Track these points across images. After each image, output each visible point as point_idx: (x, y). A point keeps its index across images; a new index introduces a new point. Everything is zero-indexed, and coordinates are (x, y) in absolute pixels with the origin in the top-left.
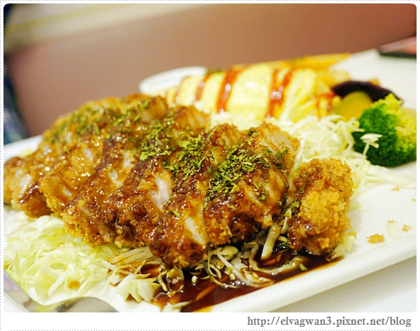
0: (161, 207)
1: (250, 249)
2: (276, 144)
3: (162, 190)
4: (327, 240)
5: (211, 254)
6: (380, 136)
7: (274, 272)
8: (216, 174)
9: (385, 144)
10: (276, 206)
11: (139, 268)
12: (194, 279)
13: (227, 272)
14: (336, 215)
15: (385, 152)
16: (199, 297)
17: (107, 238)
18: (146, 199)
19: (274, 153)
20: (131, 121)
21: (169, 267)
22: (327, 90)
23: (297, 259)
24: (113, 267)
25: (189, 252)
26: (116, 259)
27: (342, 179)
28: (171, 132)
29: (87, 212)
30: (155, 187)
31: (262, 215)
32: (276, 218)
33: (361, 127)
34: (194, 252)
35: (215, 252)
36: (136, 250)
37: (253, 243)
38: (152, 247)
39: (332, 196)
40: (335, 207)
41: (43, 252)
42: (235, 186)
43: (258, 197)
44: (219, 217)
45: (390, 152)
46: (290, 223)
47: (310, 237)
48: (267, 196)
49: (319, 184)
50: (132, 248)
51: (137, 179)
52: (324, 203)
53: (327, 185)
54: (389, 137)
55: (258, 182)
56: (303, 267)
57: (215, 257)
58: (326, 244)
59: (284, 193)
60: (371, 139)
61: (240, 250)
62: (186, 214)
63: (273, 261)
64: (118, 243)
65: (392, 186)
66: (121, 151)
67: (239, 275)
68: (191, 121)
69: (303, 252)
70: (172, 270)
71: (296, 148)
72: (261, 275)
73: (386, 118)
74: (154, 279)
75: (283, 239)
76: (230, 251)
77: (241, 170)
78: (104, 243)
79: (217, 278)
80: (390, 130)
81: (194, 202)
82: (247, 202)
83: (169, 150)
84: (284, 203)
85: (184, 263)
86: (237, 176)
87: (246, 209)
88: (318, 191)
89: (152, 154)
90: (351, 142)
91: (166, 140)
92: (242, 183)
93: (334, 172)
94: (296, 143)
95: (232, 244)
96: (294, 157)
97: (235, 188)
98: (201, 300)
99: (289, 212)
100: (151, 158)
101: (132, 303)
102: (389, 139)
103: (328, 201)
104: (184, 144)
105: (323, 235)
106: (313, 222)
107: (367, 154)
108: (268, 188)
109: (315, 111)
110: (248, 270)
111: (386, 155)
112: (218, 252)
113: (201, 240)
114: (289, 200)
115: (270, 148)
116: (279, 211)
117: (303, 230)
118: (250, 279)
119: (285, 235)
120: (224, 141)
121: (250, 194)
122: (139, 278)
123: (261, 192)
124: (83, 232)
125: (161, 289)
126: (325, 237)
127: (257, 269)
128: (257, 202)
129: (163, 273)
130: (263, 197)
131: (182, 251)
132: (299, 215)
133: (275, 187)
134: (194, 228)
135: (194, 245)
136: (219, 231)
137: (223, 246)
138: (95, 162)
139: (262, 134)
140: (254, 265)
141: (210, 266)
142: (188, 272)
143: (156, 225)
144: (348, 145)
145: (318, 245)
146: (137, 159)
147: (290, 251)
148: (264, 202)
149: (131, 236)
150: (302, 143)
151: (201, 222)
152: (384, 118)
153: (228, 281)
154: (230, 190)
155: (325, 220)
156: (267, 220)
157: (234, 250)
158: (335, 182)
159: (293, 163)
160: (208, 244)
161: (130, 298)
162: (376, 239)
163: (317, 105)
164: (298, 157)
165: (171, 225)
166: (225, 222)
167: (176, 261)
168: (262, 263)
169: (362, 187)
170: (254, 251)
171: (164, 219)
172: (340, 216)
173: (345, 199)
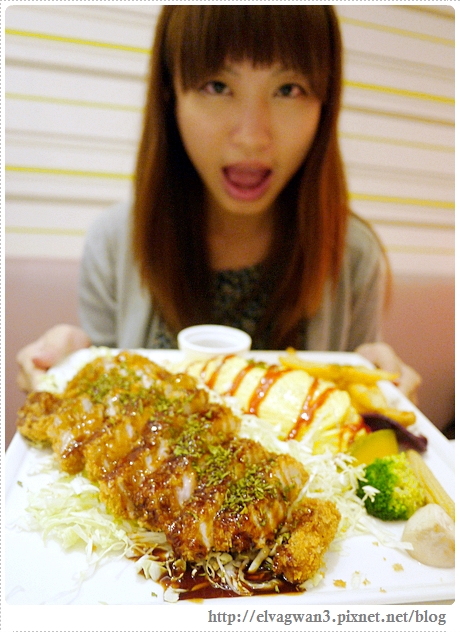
0: (181, 503)
1: (242, 561)
2: (288, 478)
3: (185, 488)
4: (300, 574)
5: (212, 555)
6: (378, 492)
7: (255, 586)
8: (234, 487)
9: (380, 500)
10: (271, 533)
11: (152, 549)
12: (194, 571)
13: (219, 575)
14: (312, 556)
15: (379, 507)
16: (194, 589)
17: (131, 515)
18: (173, 494)
19: (284, 485)
20: (175, 412)
21: (178, 556)
22: (356, 419)
23: (274, 581)
24: (131, 543)
25: (197, 550)
26: (134, 536)
27: (328, 526)
28: (205, 436)
29: (122, 489)
30: (181, 485)
31: (258, 538)
32: (269, 542)
33: (366, 477)
34: (200, 550)
35: (214, 555)
36: (152, 534)
37: (246, 557)
38: (169, 536)
39: (314, 540)
40: (313, 550)
41: (72, 511)
42: (245, 508)
43: (260, 522)
44: (226, 530)
45: (383, 508)
46: (279, 549)
47: (289, 567)
48: (267, 523)
49: (308, 526)
50: (149, 531)
51: (169, 472)
52: (306, 545)
53: (314, 528)
54: (385, 496)
55: (263, 509)
56: (277, 589)
57: (214, 559)
58: (298, 576)
59: (281, 522)
60: (371, 491)
61: (234, 559)
62: (202, 519)
63: (256, 577)
64: (140, 523)
65: (374, 540)
66: (160, 438)
67: (229, 581)
68: (224, 426)
69: (280, 577)
70: (179, 561)
71: (304, 482)
72: (244, 585)
73: (389, 476)
74: (163, 564)
75: (270, 560)
76: (227, 558)
77: (254, 495)
78: (128, 518)
79: (211, 577)
80: (388, 489)
81: (210, 510)
82: (250, 524)
83: (200, 453)
84: (279, 530)
85: (190, 558)
86: (249, 499)
87: (248, 529)
88: (306, 532)
89: (186, 452)
90: (355, 486)
91: (200, 443)
92: (252, 508)
93: (324, 518)
94: (305, 476)
95: (230, 553)
96: (300, 490)
97: (245, 510)
98: (195, 591)
99: (280, 539)
100: (183, 456)
101: (142, 577)
102: (384, 496)
103: (310, 544)
104: (215, 451)
105: (298, 569)
106: (294, 556)
107: (365, 502)
108: (270, 516)
109: (337, 441)
110: (236, 579)
111: (379, 509)
112: (218, 556)
113: (207, 543)
114: (284, 529)
115: (282, 481)
116: (272, 537)
117: (285, 560)
118: (235, 586)
119: (272, 557)
120: (247, 459)
121: (255, 518)
122: (151, 559)
123: (264, 517)
124: (114, 505)
125: (167, 574)
126: (299, 570)
127: (243, 580)
128: (258, 525)
129: (171, 560)
130: (264, 523)
131: (192, 548)
132: (286, 546)
133: (275, 516)
134: (205, 532)
135: (201, 546)
136: (222, 541)
137: (222, 552)
138: (134, 441)
139: (279, 466)
140: (241, 576)
141: (208, 565)
142: (190, 565)
143: (176, 519)
144: (351, 488)
145: (293, 575)
146: (172, 452)
147: (272, 572)
148: (264, 527)
149: (153, 523)
150: (311, 478)
151: (211, 528)
152: (387, 477)
153: (220, 582)
154: (240, 510)
155: (303, 558)
156: (261, 542)
157: (230, 558)
158: (321, 528)
159: (296, 497)
160: (212, 548)
161: (142, 572)
162: (340, 584)
163: (341, 435)
164: (304, 490)
165: (189, 525)
166: (230, 535)
167: (183, 554)
168: (248, 576)
169: (350, 532)
170: (245, 563)
171: (185, 517)
172: (315, 557)
173: (325, 544)
